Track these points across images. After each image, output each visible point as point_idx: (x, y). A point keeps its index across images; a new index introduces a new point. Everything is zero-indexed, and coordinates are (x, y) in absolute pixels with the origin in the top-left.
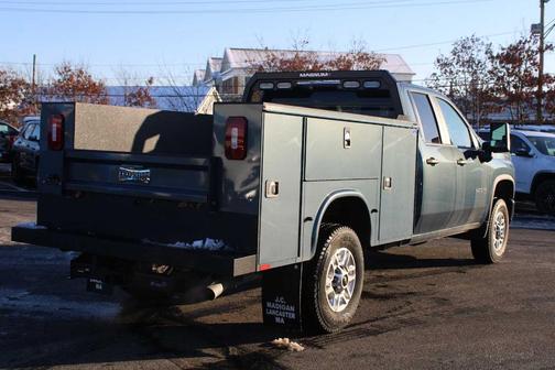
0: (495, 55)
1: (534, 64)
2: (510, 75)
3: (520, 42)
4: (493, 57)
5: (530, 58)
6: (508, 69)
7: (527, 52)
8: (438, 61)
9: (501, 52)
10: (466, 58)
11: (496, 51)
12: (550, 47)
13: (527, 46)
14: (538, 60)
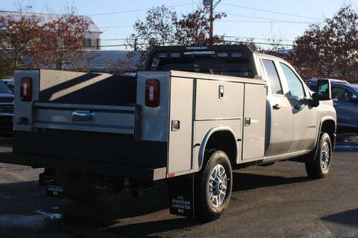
0: (178, 21)
1: (206, 28)
2: (188, 36)
3: (197, 11)
4: (176, 23)
5: (204, 23)
6: (187, 32)
7: (202, 19)
8: (137, 24)
9: (182, 18)
10: (157, 22)
11: (180, 18)
12: (218, 16)
13: (202, 14)
14: (209, 25)
